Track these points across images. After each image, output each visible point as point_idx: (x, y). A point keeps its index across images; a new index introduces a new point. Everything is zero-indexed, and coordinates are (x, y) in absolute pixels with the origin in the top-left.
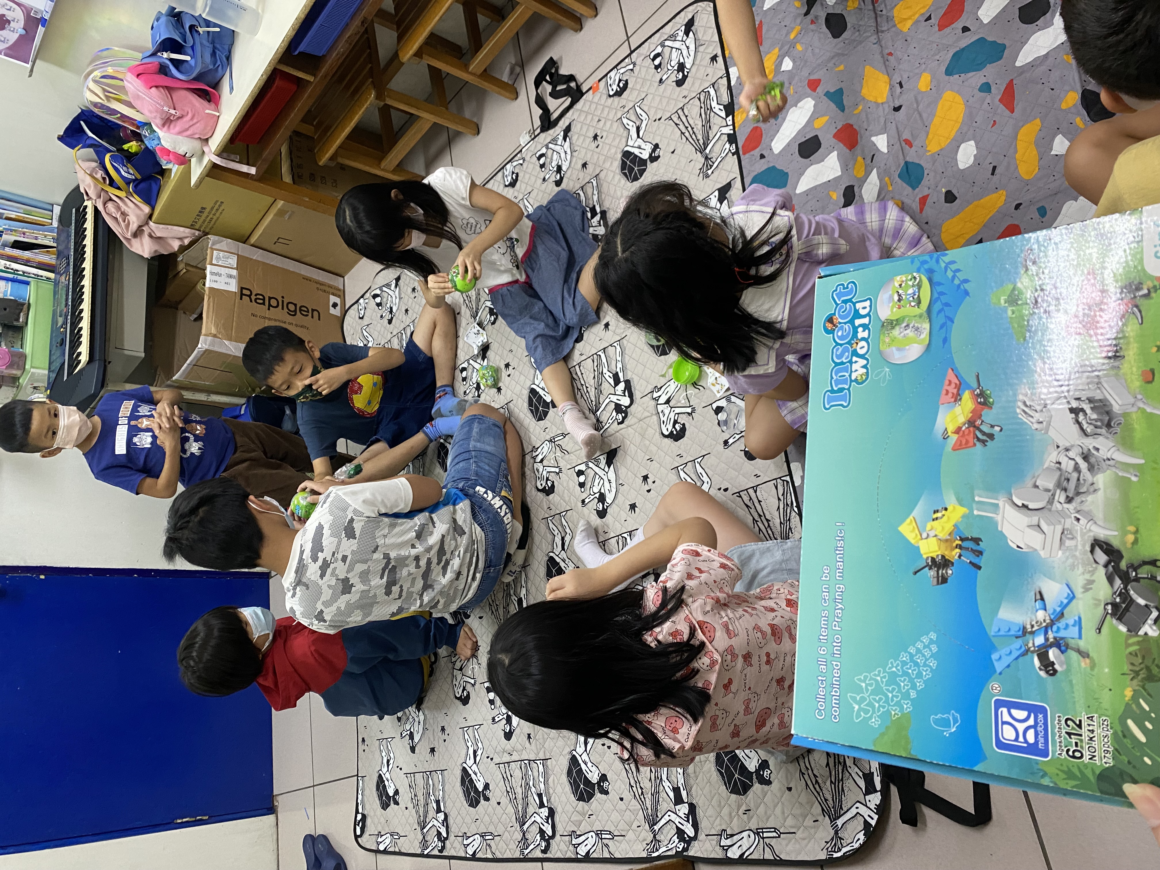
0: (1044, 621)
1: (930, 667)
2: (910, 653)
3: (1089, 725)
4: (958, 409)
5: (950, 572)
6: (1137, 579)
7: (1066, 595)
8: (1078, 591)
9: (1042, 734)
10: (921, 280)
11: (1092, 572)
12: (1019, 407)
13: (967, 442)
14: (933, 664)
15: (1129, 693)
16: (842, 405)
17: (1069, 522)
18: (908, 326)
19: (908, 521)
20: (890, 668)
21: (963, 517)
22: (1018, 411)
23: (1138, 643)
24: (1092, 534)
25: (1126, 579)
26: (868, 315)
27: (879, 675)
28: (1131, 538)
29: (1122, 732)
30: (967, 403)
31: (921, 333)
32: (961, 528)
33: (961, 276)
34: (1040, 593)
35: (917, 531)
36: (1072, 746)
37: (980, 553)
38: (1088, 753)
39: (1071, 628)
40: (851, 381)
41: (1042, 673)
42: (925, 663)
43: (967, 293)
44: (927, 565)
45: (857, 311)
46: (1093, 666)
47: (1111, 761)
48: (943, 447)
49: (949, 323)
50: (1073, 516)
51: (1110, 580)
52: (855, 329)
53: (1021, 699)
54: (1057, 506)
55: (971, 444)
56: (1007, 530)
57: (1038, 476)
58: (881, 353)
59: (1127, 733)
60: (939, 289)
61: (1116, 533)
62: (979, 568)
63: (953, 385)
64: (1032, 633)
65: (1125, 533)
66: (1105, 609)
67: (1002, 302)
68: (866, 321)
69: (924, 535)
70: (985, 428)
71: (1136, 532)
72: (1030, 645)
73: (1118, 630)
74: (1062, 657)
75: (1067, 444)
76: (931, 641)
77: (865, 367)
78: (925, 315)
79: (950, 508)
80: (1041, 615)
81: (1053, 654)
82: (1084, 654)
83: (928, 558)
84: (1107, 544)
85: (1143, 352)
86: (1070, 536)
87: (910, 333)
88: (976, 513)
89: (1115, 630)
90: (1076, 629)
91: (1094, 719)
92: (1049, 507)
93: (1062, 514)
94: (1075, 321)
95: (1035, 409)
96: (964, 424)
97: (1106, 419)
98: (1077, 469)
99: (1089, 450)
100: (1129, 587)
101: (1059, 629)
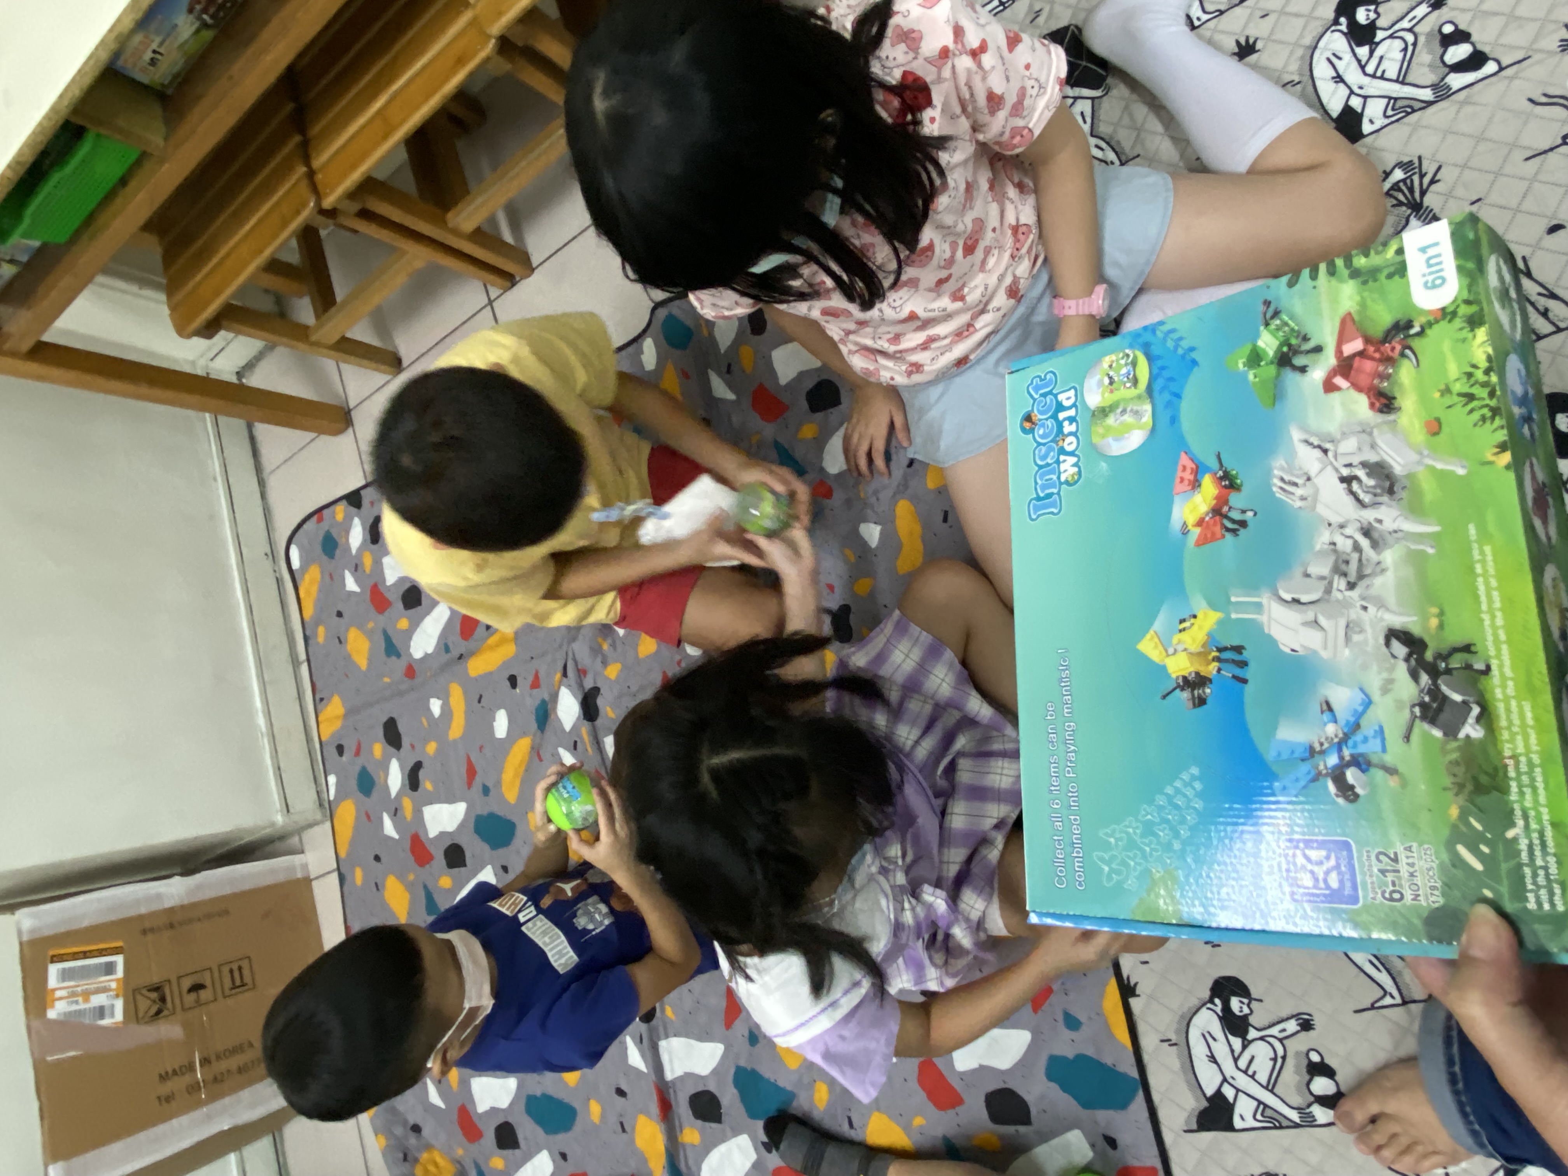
0: (1336, 736)
1: (1195, 808)
2: (1167, 795)
3: (1407, 857)
4: (1198, 498)
6: (1448, 671)
7: (1360, 701)
8: (1375, 694)
10: (1135, 358)
11: (1392, 669)
12: (1275, 485)
13: (1214, 534)
14: (1198, 804)
15: (1454, 812)
16: (1052, 513)
18: (1124, 411)
19: (1148, 636)
20: (1144, 816)
22: (1275, 489)
23: (1459, 748)
24: (1384, 624)
25: (1434, 673)
27: (1130, 826)
28: (1434, 622)
29: (1452, 862)
30: (1209, 488)
31: (1141, 416)
32: (1218, 637)
33: (1185, 344)
34: (1328, 703)
35: (1161, 648)
36: (1387, 887)
37: (1243, 664)
38: (1410, 892)
39: (1371, 742)
40: (1061, 483)
41: (1341, 801)
42: (1188, 805)
43: (1194, 363)
44: (1178, 686)
46: (1404, 784)
47: (1440, 899)
48: (1183, 544)
49: (1175, 399)
50: (1358, 605)
51: (1414, 675)
53: (1316, 835)
54: (1336, 595)
55: (1218, 536)
56: (1276, 632)
57: (1309, 562)
58: (1094, 447)
59: (1458, 862)
60: (1160, 363)
61: (1415, 618)
62: (1244, 681)
63: (1189, 471)
64: (1322, 752)
65: (1425, 618)
66: (1412, 712)
67: (1241, 366)
68: (1072, 412)
69: (1171, 651)
70: (1236, 515)
71: (1441, 614)
72: (1321, 767)
73: (1432, 736)
74: (1364, 777)
75: (1341, 520)
76: (1194, 778)
77: (1076, 465)
78: (1145, 395)
80: (1331, 729)
81: (1351, 775)
82: (1391, 771)
83: (1177, 678)
84: (1405, 633)
85: (1424, 399)
86: (1357, 629)
87: (1128, 418)
88: (1234, 616)
89: (1427, 737)
90: (1378, 741)
91: (1414, 849)
92: (1326, 597)
93: (1346, 604)
94: (1335, 375)
95: (1295, 484)
96: (1207, 514)
97: (1387, 484)
98: (1357, 548)
99: (1370, 523)
100: (1439, 682)
101: (1356, 744)
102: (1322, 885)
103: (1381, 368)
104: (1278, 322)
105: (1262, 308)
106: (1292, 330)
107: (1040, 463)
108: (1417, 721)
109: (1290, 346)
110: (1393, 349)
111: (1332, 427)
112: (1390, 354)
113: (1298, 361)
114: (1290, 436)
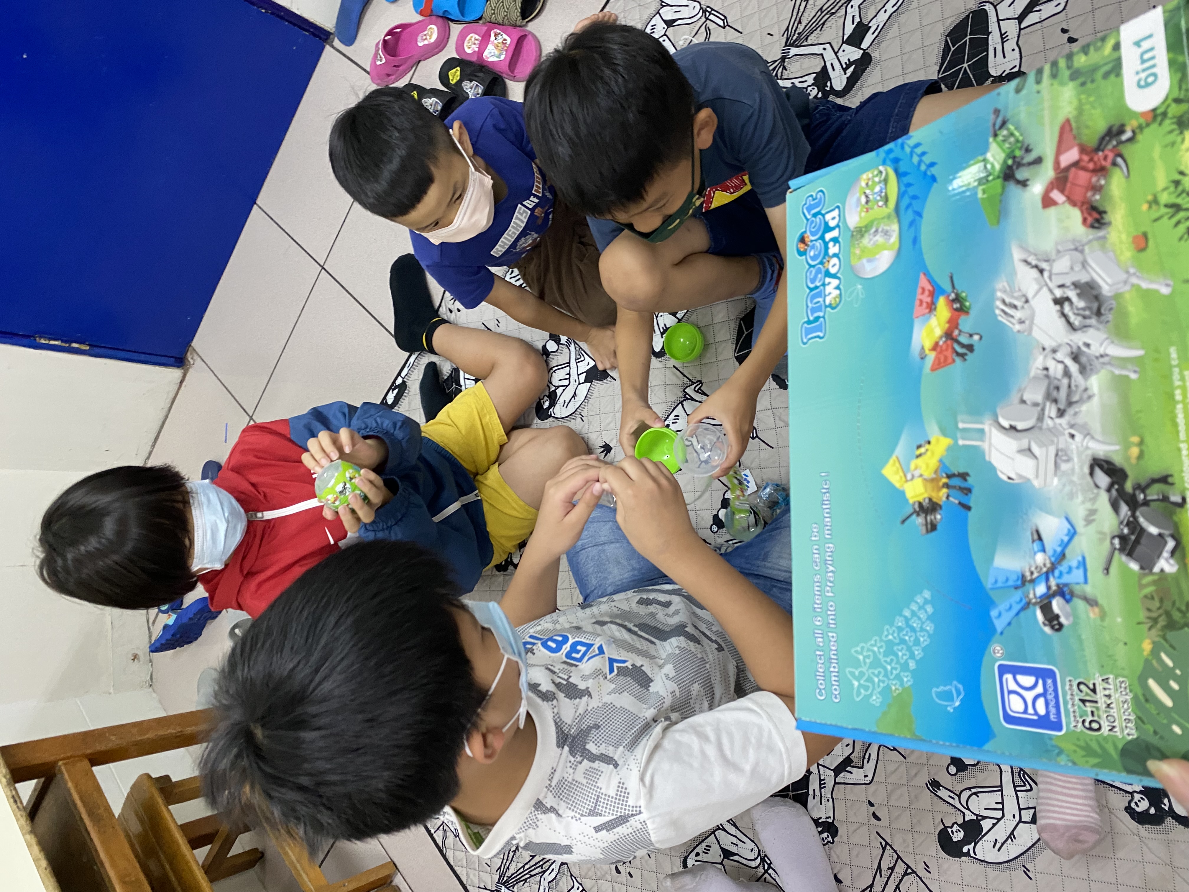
0: (1045, 565)
1: (927, 631)
2: (905, 617)
3: (1105, 689)
4: (933, 321)
5: (938, 517)
6: (1146, 503)
7: (1066, 531)
8: (1080, 524)
9: (1052, 703)
10: (887, 174)
11: (1094, 500)
12: (998, 308)
13: (946, 358)
14: (929, 627)
15: (1147, 646)
17: (1064, 441)
18: (877, 231)
19: (891, 461)
20: (886, 636)
21: (949, 449)
22: (997, 312)
23: (1154, 583)
24: (1089, 452)
25: (1133, 504)
26: (838, 226)
27: (875, 645)
28: (1135, 451)
29: (1144, 695)
30: (943, 311)
31: (890, 236)
32: (947, 463)
33: (927, 159)
34: (1038, 532)
35: (901, 474)
36: (1087, 716)
37: (967, 491)
38: (1107, 723)
39: (1075, 571)
41: (1047, 630)
42: (921, 627)
43: (934, 179)
45: (826, 224)
46: (1103, 616)
47: (1134, 732)
48: (922, 368)
49: (917, 218)
50: (1067, 432)
51: (1115, 506)
52: (826, 244)
53: (1026, 662)
54: (1048, 422)
55: (950, 360)
56: (996, 459)
57: (1025, 388)
58: (852, 268)
59: (1149, 697)
60: (906, 180)
61: (1117, 447)
62: (969, 508)
63: (927, 293)
64: (1032, 581)
65: (1127, 446)
66: (1112, 544)
68: (835, 233)
69: (909, 477)
70: (964, 339)
71: (1141, 443)
72: (1031, 596)
73: (1131, 570)
74: (1068, 607)
75: (1054, 344)
76: (926, 602)
77: (838, 288)
78: (894, 214)
79: (933, 441)
80: (1040, 558)
81: (1057, 605)
82: (1092, 602)
83: (914, 503)
84: (1108, 462)
85: (1133, 213)
86: (1064, 458)
87: (879, 239)
88: (961, 442)
89: (1126, 570)
90: (1081, 571)
91: (1110, 681)
92: (1039, 424)
93: (1054, 432)
94: (1052, 189)
95: (1015, 307)
96: (941, 337)
97: (1095, 305)
98: (1067, 373)
99: (1079, 348)
100: (1138, 513)
101: (1061, 574)
102: (1031, 710)
103: (1094, 179)
104: (1005, 132)
105: (992, 117)
106: (1017, 141)
107: (812, 286)
108: (1117, 552)
109: (1014, 158)
110: (1105, 158)
111: (1048, 245)
112: (1103, 163)
113: (1020, 175)
114: (1011, 255)
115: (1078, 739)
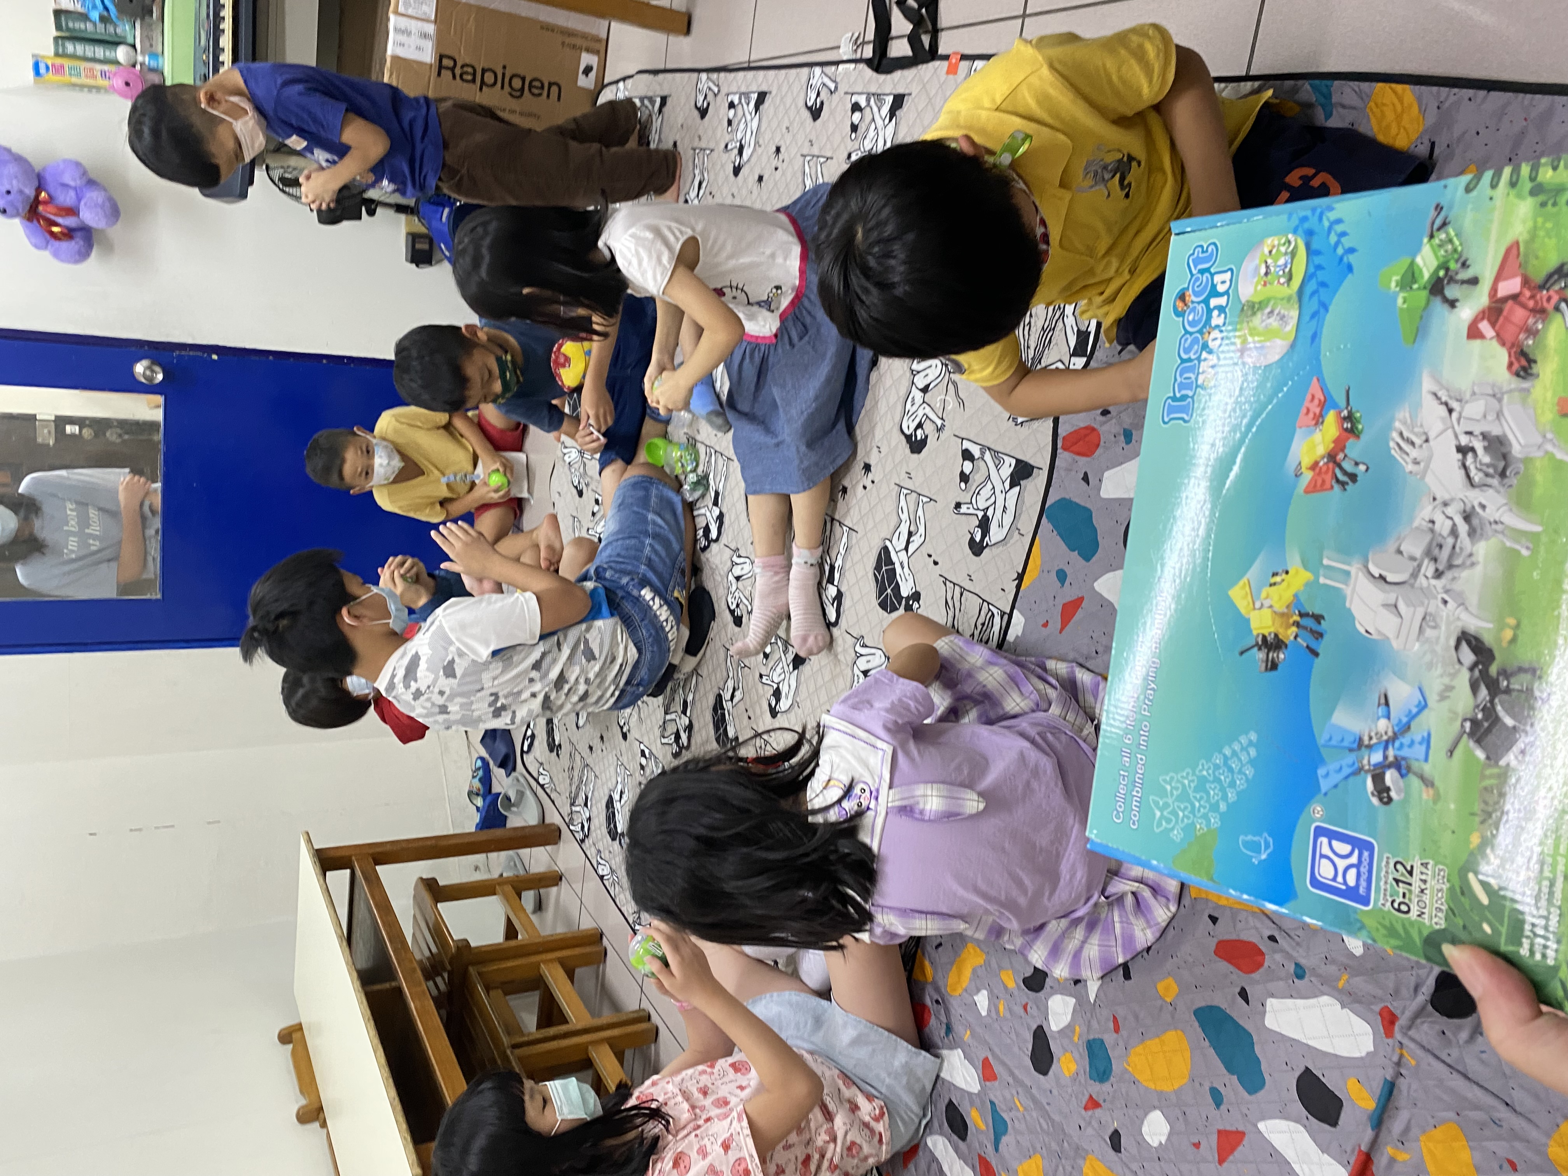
0: (1386, 733)
1: (1245, 775)
2: (1225, 755)
3: (1422, 873)
4: (1318, 436)
5: (1282, 656)
7: (1416, 703)
8: (1432, 699)
9: (1364, 877)
10: (1296, 247)
11: (1453, 676)
12: (1393, 439)
13: (1324, 481)
14: (1249, 772)
15: (1475, 838)
16: (1182, 419)
17: (1434, 605)
18: (1272, 312)
19: (1241, 583)
20: (1201, 771)
21: (1307, 584)
22: (1392, 444)
23: (1498, 775)
24: (1460, 624)
25: (1494, 688)
26: (1227, 293)
27: (1186, 778)
28: (1508, 634)
29: (1461, 887)
30: (1331, 427)
31: (1286, 323)
32: (1302, 599)
33: (1347, 242)
34: (1386, 697)
36: (1399, 897)
37: (1319, 635)
38: (1416, 908)
39: (1417, 746)
40: (1197, 386)
41: (1375, 801)
42: (1240, 769)
43: (1350, 268)
44: (1257, 644)
45: (1214, 286)
46: (1437, 798)
47: (1443, 922)
48: (1295, 486)
49: (1322, 310)
50: (1440, 597)
51: (1474, 687)
52: (1210, 311)
53: (1346, 828)
54: (1422, 581)
55: (1328, 485)
56: (1356, 608)
57: (1404, 539)
59: (1466, 889)
60: (1317, 260)
61: (1491, 626)
62: (1316, 654)
63: (1316, 402)
64: (1369, 747)
65: (1502, 626)
66: (1462, 726)
67: (1393, 284)
68: (1222, 301)
69: (1258, 605)
70: (1348, 466)
71: (1518, 626)
72: (1365, 762)
73: (1476, 758)
74: (1401, 782)
75: (1447, 497)
76: (1251, 743)
78: (1295, 298)
80: (1383, 725)
81: (1390, 777)
82: (1428, 782)
83: (1258, 635)
84: (1476, 639)
85: (1564, 370)
86: (1432, 624)
87: (1273, 322)
88: (1322, 580)
89: (1470, 756)
90: (1423, 748)
91: (1429, 867)
92: (1412, 581)
93: (1427, 593)
94: (1483, 319)
95: (1413, 444)
96: (1323, 458)
97: (1501, 464)
98: (1454, 532)
99: (1473, 507)
100: (1497, 701)
101: (1402, 746)
102: (1340, 879)
103: (1531, 321)
104: (1443, 236)
105: (1432, 213)
106: (1455, 250)
107: (1184, 356)
108: (1465, 736)
109: (1447, 270)
110: (1549, 299)
111: (1463, 383)
112: (1545, 304)
113: (1451, 292)
114: (1421, 384)
115: (1384, 918)
